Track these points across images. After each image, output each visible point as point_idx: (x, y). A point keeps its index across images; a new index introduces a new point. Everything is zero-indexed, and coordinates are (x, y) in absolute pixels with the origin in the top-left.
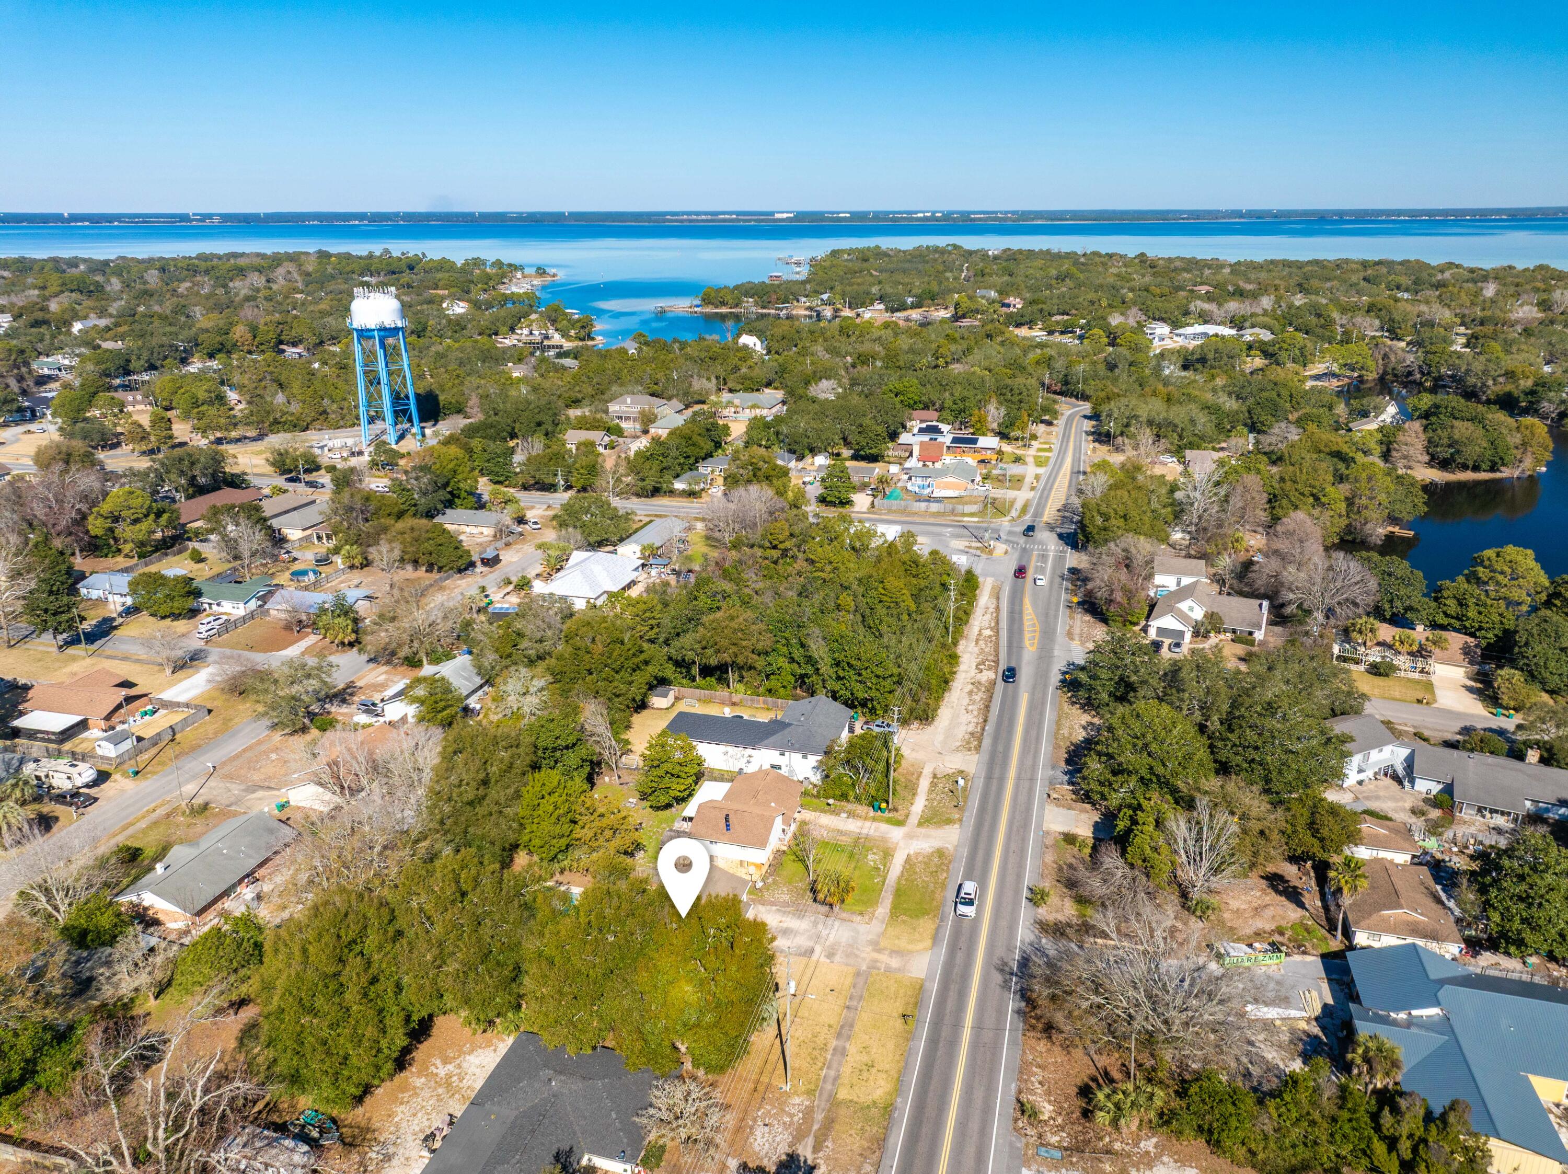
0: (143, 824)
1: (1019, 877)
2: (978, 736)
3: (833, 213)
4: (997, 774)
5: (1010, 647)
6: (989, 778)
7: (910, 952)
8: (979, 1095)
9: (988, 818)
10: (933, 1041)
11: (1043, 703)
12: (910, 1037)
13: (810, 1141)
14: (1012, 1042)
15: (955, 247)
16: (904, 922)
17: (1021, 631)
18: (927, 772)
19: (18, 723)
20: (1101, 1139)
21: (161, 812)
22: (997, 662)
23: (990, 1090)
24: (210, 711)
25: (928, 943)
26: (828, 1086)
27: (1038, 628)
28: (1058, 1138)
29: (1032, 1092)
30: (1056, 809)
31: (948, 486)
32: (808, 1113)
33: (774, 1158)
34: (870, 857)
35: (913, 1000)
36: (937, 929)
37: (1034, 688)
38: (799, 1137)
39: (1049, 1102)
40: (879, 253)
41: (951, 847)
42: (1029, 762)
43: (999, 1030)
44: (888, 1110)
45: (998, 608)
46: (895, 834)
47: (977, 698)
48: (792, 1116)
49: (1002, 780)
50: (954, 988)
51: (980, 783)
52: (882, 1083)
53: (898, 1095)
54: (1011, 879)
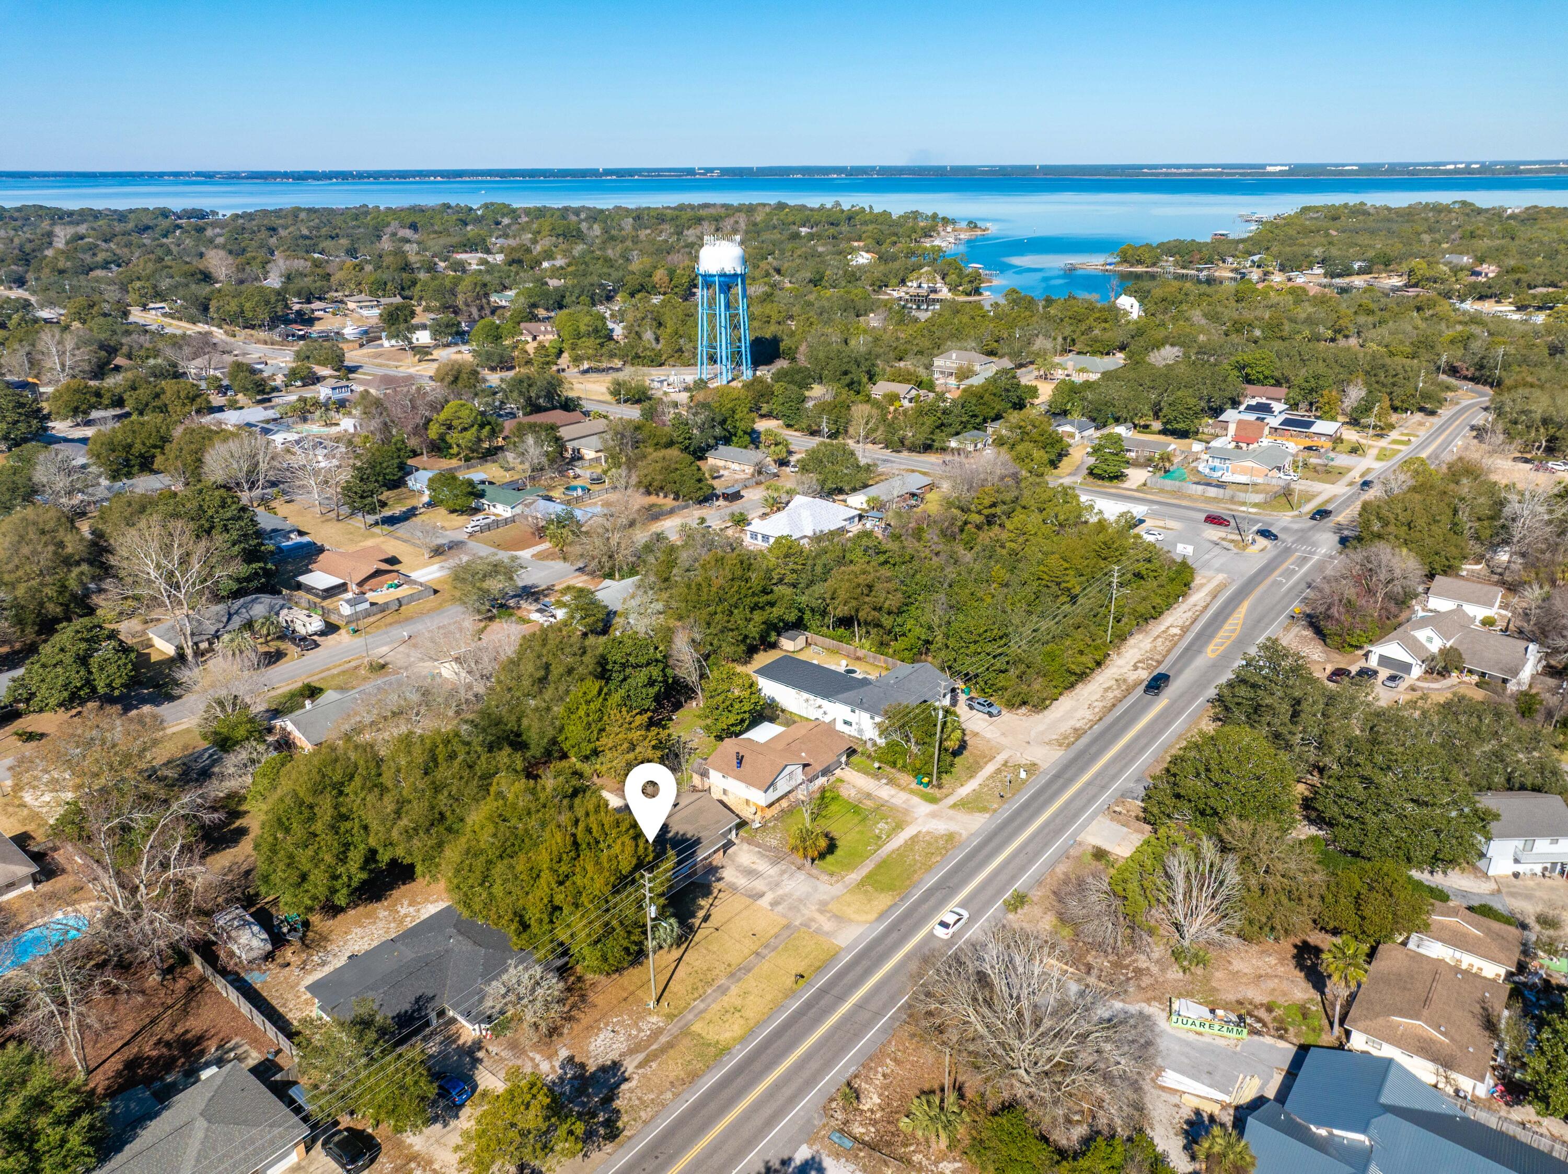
0: (335, 671)
1: (1014, 878)
2: (1078, 733)
3: (1337, 165)
4: (1068, 775)
5: (1187, 649)
6: (1057, 776)
7: (850, 921)
8: (814, 1065)
9: (1026, 814)
10: (808, 1005)
11: (1179, 714)
12: (791, 994)
13: (640, 1057)
14: (883, 1030)
15: (1464, 203)
16: (866, 892)
17: (1211, 636)
18: (1000, 759)
19: (302, 579)
20: (906, 1145)
21: (353, 664)
22: (1159, 663)
23: (828, 1065)
24: (436, 592)
25: (874, 916)
26: (690, 1017)
27: (1234, 635)
28: (863, 1130)
29: (868, 1080)
30: (1108, 822)
31: (1244, 471)
32: (657, 1033)
33: (600, 1061)
34: (881, 825)
35: (817, 964)
36: (891, 907)
37: (1182, 695)
38: (632, 1052)
39: (880, 1095)
40: (1359, 211)
41: (965, 834)
42: (1112, 771)
43: (878, 1014)
44: (724, 1051)
45: (1206, 607)
46: (922, 808)
47: (1110, 695)
48: (640, 1030)
49: (1071, 780)
50: (865, 963)
51: (1043, 780)
52: (736, 1027)
53: (740, 1043)
54: (1003, 877)
